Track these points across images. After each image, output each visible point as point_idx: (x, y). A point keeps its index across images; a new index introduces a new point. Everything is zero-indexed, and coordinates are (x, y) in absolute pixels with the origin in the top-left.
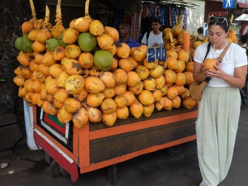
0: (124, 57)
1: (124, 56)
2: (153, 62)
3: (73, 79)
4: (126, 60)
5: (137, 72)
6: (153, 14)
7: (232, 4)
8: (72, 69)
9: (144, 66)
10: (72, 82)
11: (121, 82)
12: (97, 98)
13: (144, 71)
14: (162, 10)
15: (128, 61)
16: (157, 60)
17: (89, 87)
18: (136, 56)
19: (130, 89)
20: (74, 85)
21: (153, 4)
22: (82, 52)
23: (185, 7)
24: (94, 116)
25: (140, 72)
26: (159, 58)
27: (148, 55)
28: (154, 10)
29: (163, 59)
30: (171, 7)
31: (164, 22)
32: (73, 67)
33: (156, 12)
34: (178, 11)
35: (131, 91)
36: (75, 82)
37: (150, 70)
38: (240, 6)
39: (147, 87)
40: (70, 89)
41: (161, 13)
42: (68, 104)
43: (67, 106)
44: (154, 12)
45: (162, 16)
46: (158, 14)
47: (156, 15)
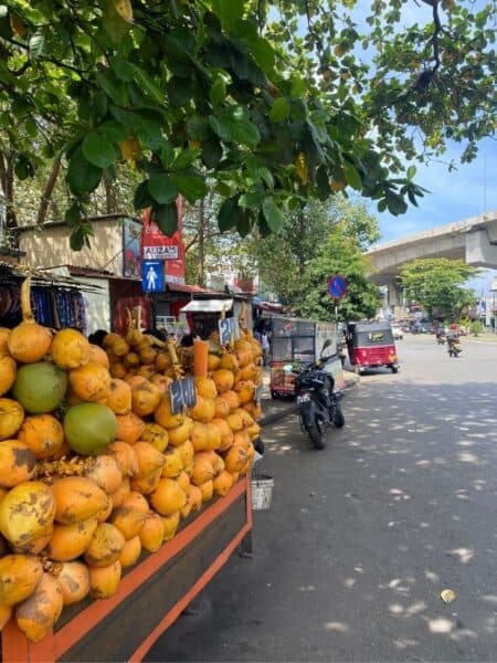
0: (122, 411)
1: (121, 408)
2: (181, 411)
3: (29, 500)
4: (128, 418)
5: (146, 441)
8: (17, 468)
9: (158, 423)
10: (30, 509)
12: (82, 532)
13: (162, 436)
15: (131, 418)
17: (67, 509)
20: (37, 516)
22: (28, 414)
23: (80, 292)
24: (78, 586)
25: (153, 440)
26: (187, 401)
30: (54, 291)
32: (18, 463)
34: (68, 299)
35: (138, 488)
36: (37, 506)
37: (168, 429)
38: (171, 288)
40: (26, 532)
42: (13, 579)
43: (11, 585)
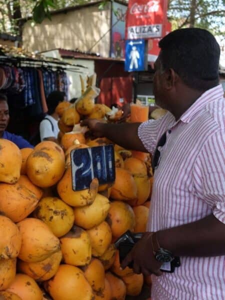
0: (8, 179)
1: (6, 175)
2: (88, 186)
4: (14, 188)
5: (40, 218)
6: (12, 85)
7: (140, 63)
9: (60, 198)
11: (6, 257)
13: (63, 214)
14: (27, 76)
15: (18, 189)
16: (95, 181)
18: (37, 172)
19: (26, 268)
21: (11, 67)
23: (65, 71)
25: (52, 218)
26: (99, 174)
27: (75, 168)
28: (14, 76)
29: (108, 176)
30: (41, 70)
31: (32, 96)
33: (17, 79)
34: (54, 78)
35: (29, 272)
37: (74, 208)
39: (71, 258)
41: (25, 81)
44: (14, 81)
45: (28, 86)
46: (20, 82)
47: (18, 85)
